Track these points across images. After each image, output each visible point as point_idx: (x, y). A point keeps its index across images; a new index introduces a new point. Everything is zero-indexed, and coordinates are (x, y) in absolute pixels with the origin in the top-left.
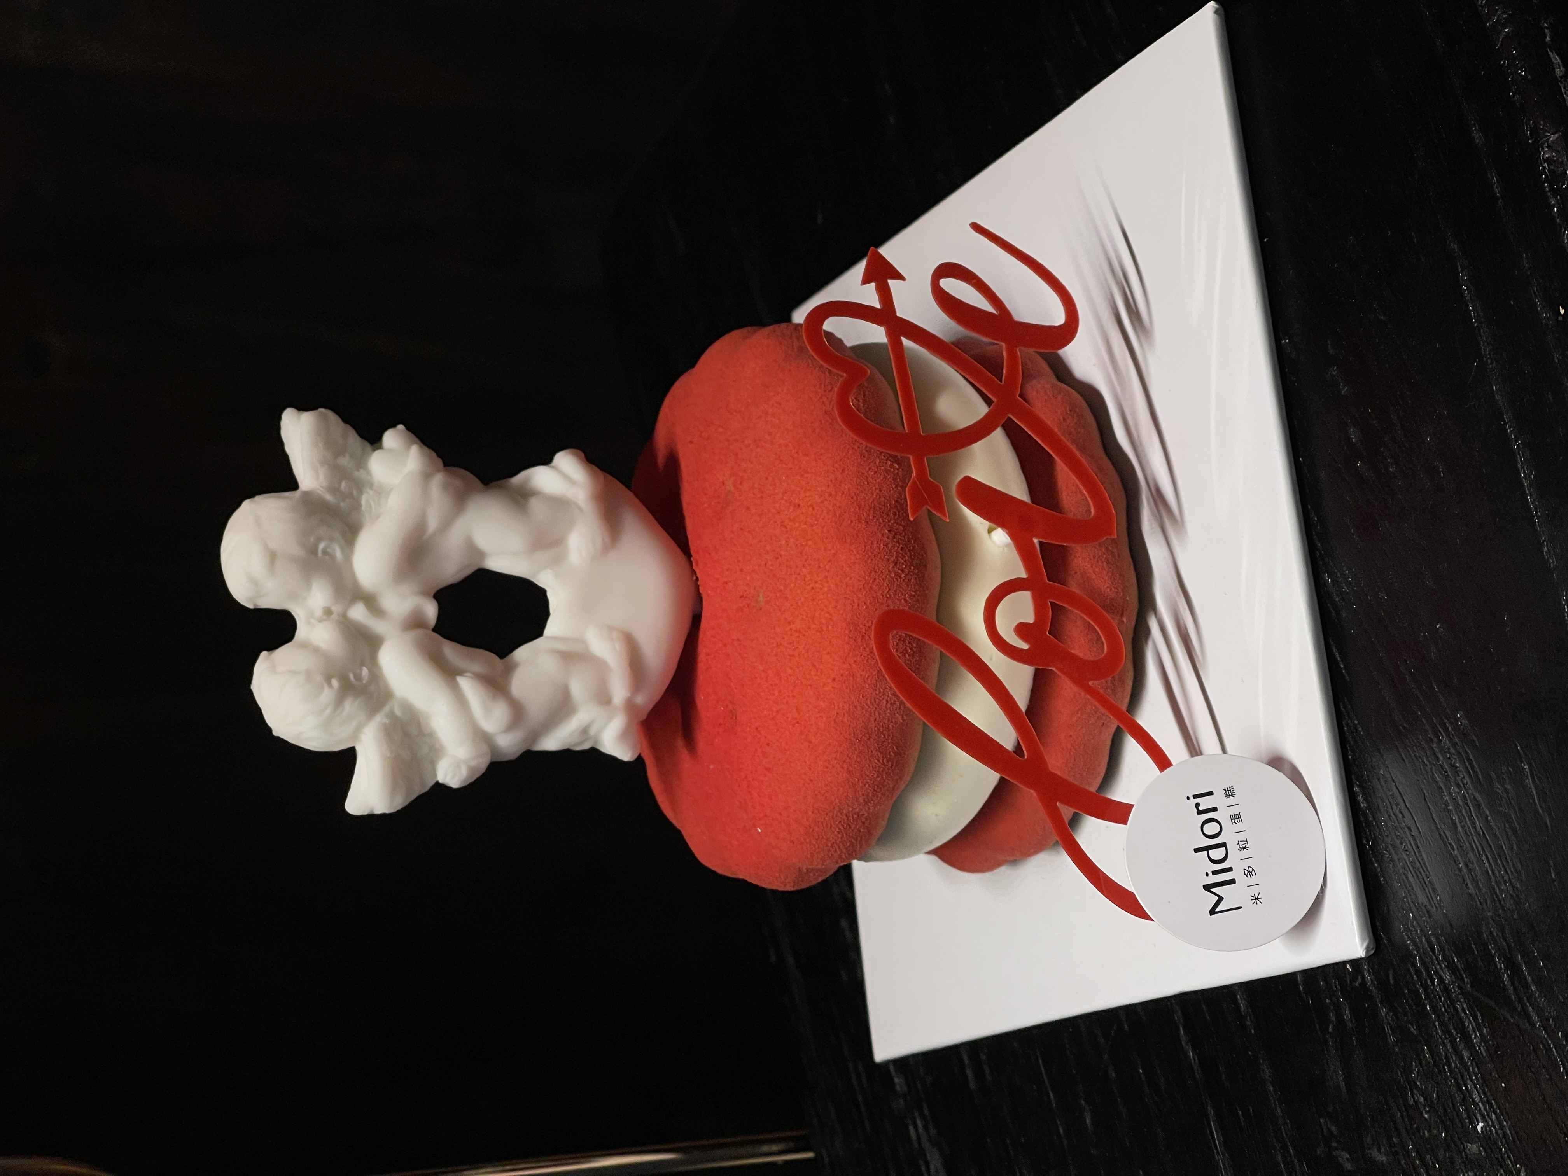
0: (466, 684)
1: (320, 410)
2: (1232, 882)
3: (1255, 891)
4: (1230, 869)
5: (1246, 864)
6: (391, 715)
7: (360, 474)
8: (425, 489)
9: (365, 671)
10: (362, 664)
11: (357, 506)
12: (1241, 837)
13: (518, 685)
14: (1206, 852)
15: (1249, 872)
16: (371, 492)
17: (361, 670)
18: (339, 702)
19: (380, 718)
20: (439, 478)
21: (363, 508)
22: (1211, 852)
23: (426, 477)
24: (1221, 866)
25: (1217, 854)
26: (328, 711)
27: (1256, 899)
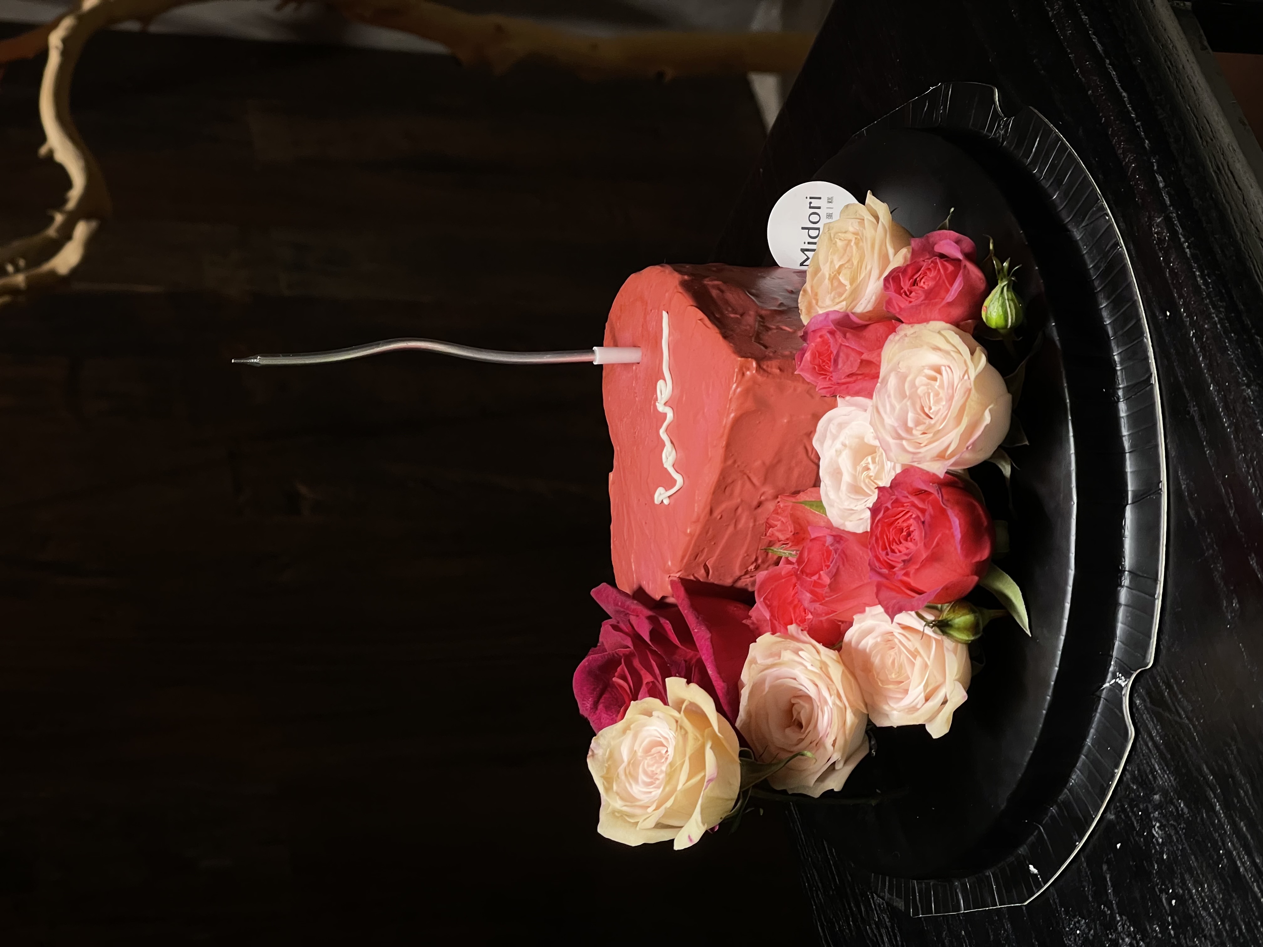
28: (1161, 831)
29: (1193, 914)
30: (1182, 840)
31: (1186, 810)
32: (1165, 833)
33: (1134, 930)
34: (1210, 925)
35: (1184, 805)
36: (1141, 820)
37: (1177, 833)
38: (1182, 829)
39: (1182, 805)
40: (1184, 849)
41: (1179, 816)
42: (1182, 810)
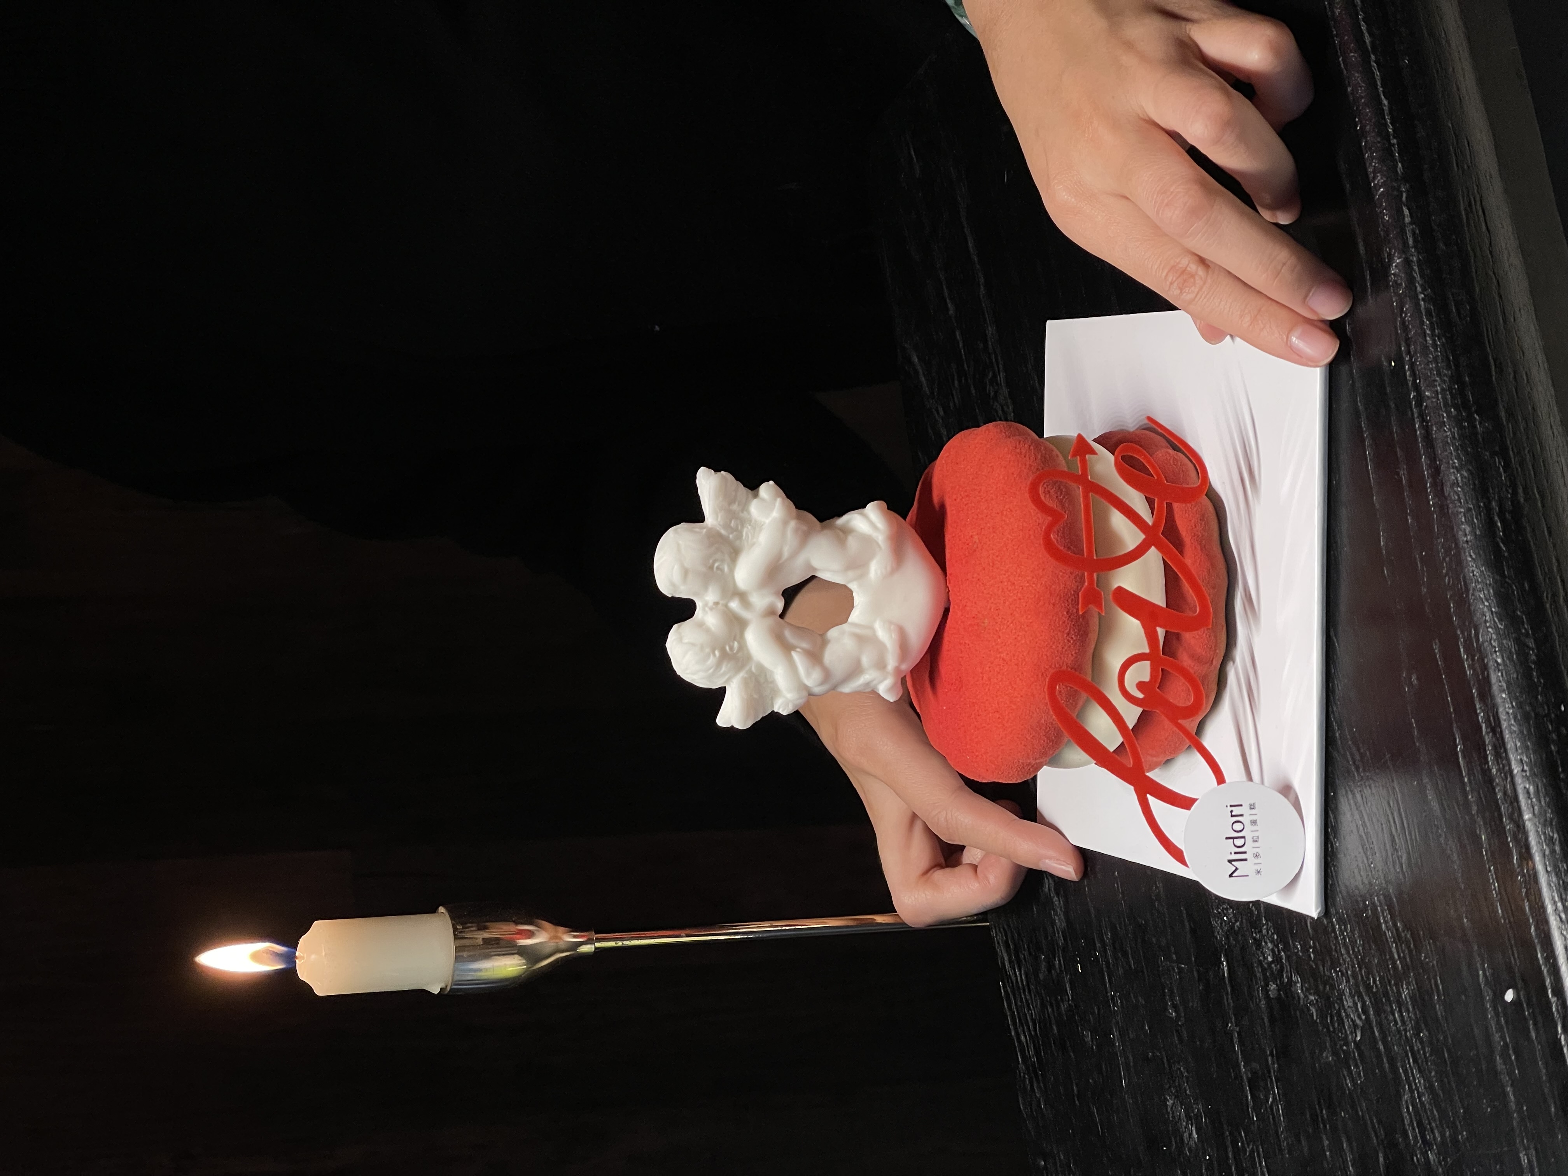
0: (796, 656)
1: (722, 472)
2: (1245, 860)
3: (1258, 867)
4: (1245, 853)
5: (1255, 851)
6: (750, 672)
7: (744, 514)
8: (783, 534)
9: (736, 644)
10: (735, 639)
11: (739, 537)
12: (1256, 834)
13: (830, 656)
15: (1256, 855)
16: (750, 527)
17: (734, 643)
18: (719, 665)
19: (742, 674)
21: (744, 538)
22: (1235, 840)
23: (785, 523)
24: (1240, 850)
25: (1239, 842)
26: (711, 670)
27: (1259, 872)
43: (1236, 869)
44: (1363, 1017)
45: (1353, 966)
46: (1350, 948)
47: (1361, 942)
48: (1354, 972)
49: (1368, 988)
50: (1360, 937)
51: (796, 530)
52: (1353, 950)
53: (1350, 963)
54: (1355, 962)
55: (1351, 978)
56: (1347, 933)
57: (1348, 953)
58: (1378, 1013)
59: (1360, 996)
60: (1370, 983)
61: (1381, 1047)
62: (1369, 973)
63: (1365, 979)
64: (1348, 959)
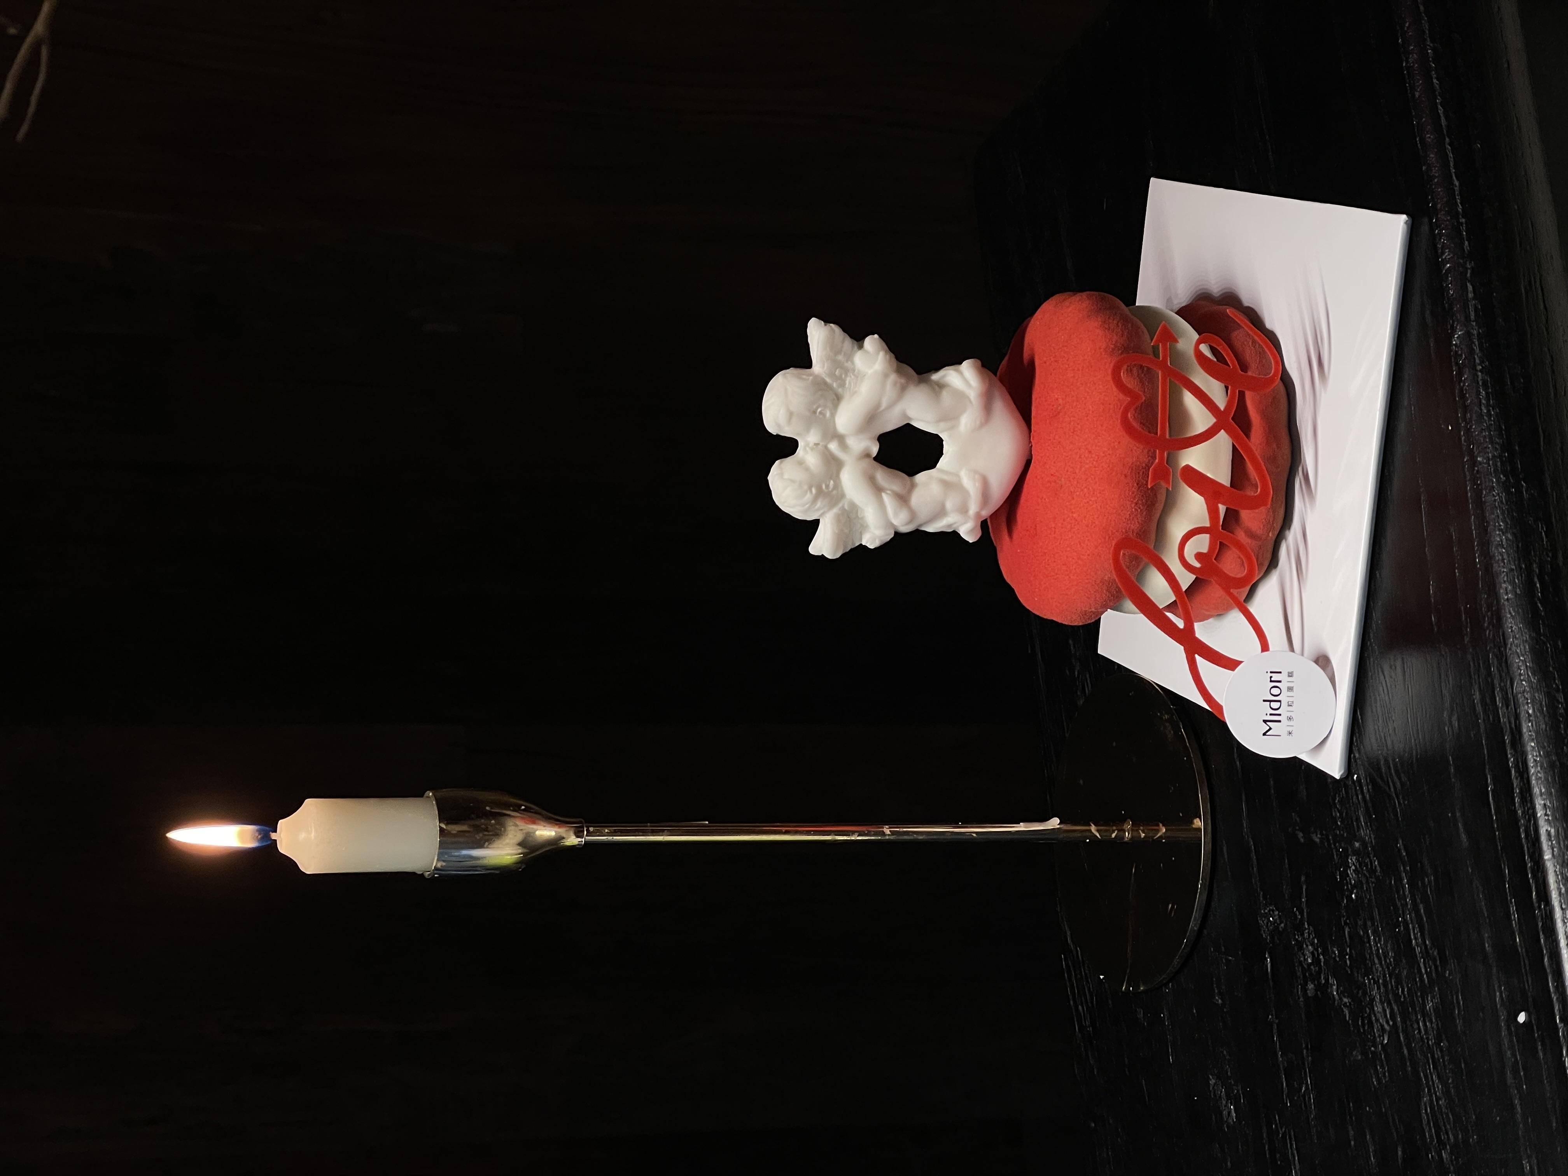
0: (886, 498)
1: (831, 324)
2: (1279, 721)
3: (1290, 729)
4: (1280, 715)
5: (1289, 714)
6: (842, 508)
7: (848, 365)
9: (831, 483)
10: (831, 478)
11: (842, 385)
13: (917, 499)
14: (1269, 703)
15: (1290, 718)
16: (853, 377)
18: (815, 500)
19: (836, 510)
20: (893, 377)
21: (846, 386)
22: (1272, 703)
23: (886, 376)
24: (1275, 712)
25: (1275, 705)
26: (808, 505)
27: (1290, 733)
28: (1355, 874)
29: (1368, 957)
30: (1370, 892)
31: (1378, 868)
32: (1358, 877)
33: (1317, 944)
34: (1380, 973)
35: (1378, 864)
36: (1340, 855)
37: (1367, 883)
38: (1373, 883)
39: (1376, 863)
40: (1370, 900)
41: (1372, 871)
42: (1376, 867)
43: (1270, 729)
44: (1391, 1023)
45: (1385, 976)
46: (1383, 959)
47: (1393, 955)
48: (1385, 980)
49: (1397, 996)
50: (1393, 949)
51: (895, 384)
52: (1386, 961)
53: (1382, 972)
54: (1387, 972)
55: (1382, 987)
56: (1380, 944)
57: (1381, 964)
58: (1404, 1021)
59: (1389, 1004)
60: (1399, 992)
61: (1406, 1052)
62: (1399, 982)
63: (1395, 989)
64: (1380, 969)
